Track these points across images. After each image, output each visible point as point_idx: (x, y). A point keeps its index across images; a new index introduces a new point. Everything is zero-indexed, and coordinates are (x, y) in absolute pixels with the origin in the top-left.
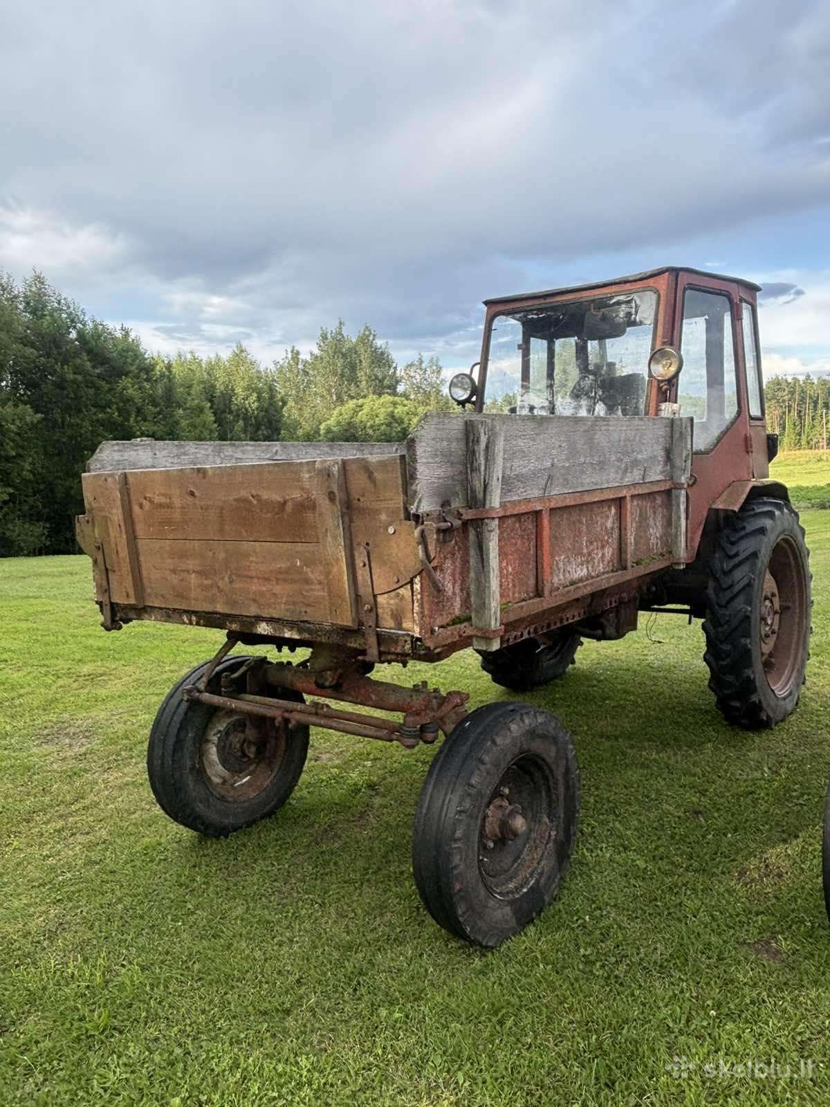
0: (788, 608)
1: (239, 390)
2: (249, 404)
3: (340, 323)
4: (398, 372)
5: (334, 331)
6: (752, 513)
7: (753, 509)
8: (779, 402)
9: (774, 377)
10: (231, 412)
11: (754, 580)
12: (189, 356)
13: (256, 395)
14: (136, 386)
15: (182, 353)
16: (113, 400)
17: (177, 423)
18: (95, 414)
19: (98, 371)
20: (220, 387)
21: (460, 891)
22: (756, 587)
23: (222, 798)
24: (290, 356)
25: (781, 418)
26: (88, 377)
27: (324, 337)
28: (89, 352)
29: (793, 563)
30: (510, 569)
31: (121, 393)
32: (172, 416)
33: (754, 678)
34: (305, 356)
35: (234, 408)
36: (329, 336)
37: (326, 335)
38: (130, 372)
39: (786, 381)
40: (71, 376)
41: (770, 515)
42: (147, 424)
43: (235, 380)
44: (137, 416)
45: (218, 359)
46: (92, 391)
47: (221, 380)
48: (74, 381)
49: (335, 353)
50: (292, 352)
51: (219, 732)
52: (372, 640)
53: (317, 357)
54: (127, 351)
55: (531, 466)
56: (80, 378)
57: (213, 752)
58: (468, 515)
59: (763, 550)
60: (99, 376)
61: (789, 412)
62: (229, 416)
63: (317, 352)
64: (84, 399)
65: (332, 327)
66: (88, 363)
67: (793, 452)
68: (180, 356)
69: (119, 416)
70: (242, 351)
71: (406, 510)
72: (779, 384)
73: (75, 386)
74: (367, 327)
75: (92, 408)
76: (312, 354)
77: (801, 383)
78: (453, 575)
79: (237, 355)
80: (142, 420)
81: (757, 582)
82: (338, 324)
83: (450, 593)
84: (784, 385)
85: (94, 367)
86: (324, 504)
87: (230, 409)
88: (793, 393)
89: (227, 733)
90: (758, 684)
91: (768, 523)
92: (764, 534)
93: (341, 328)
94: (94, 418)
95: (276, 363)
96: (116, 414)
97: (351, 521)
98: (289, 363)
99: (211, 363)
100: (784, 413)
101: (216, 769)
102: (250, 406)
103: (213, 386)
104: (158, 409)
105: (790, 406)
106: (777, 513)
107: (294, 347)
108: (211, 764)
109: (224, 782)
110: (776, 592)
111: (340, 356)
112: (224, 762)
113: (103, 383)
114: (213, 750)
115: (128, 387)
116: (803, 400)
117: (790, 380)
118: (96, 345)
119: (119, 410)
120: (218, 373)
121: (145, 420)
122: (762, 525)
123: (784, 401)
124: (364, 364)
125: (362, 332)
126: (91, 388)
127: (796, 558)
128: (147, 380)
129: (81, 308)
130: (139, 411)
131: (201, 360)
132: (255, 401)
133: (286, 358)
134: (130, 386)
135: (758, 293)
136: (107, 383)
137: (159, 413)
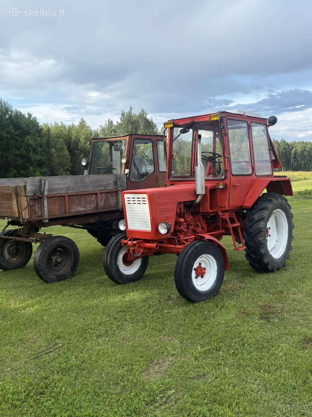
1: (82, 140)
2: (86, 146)
3: (131, 108)
4: (158, 131)
5: (128, 112)
10: (78, 150)
12: (60, 124)
13: (89, 142)
14: (33, 139)
15: (57, 123)
16: (23, 145)
17: (52, 155)
18: (15, 151)
19: (16, 133)
20: (73, 138)
21: (41, 269)
23: (8, 262)
24: (107, 123)
26: (12, 136)
27: (123, 114)
28: (14, 124)
30: (56, 207)
31: (27, 143)
32: (50, 152)
34: (115, 123)
35: (79, 148)
36: (125, 114)
37: (124, 114)
38: (31, 133)
40: (5, 135)
42: (37, 156)
43: (80, 135)
44: (33, 152)
45: (73, 126)
46: (14, 142)
47: (74, 135)
48: (6, 138)
49: (128, 122)
50: (109, 121)
51: (8, 247)
52: (21, 219)
53: (119, 124)
54: (30, 124)
55: (61, 187)
56: (9, 136)
57: (6, 252)
58: (41, 196)
60: (17, 135)
62: (77, 151)
63: (120, 122)
64: (11, 145)
65: (127, 110)
66: (12, 129)
68: (56, 124)
69: (26, 153)
70: (83, 122)
71: (25, 195)
73: (7, 140)
74: (143, 110)
75: (14, 149)
76: (117, 123)
78: (38, 207)
79: (81, 123)
80: (35, 154)
82: (130, 109)
83: (38, 211)
85: (16, 131)
86: (13, 193)
87: (78, 148)
89: (9, 247)
93: (131, 111)
94: (15, 153)
95: (101, 126)
96: (24, 151)
97: (18, 197)
98: (107, 126)
99: (70, 127)
101: (7, 255)
102: (87, 147)
103: (71, 138)
104: (43, 149)
107: (109, 119)
108: (6, 254)
109: (9, 259)
111: (130, 123)
112: (9, 254)
113: (19, 138)
114: (6, 251)
115: (30, 140)
118: (17, 122)
119: (25, 149)
120: (73, 132)
121: (37, 154)
124: (141, 127)
125: (140, 112)
126: (14, 140)
128: (39, 137)
129: (10, 105)
130: (34, 150)
131: (66, 126)
132: (89, 145)
133: (106, 124)
134: (30, 139)
136: (21, 137)
137: (43, 151)
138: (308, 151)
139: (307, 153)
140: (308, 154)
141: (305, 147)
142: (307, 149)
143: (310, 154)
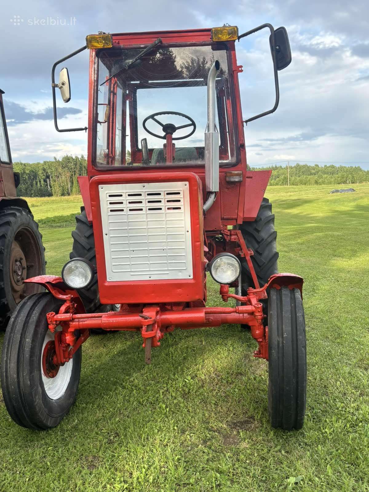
0: (32, 266)
6: (3, 214)
7: (4, 212)
8: (69, 169)
9: (66, 155)
11: (4, 250)
22: (5, 253)
25: (71, 177)
29: (32, 242)
33: (7, 303)
39: (72, 158)
41: (14, 215)
59: (9, 233)
61: (75, 174)
67: (77, 196)
72: (69, 159)
77: (80, 159)
81: (6, 250)
84: (71, 160)
88: (76, 164)
90: (10, 306)
91: (12, 219)
92: (9, 225)
100: (72, 175)
105: (75, 172)
106: (18, 214)
110: (23, 257)
116: (81, 168)
117: (74, 157)
122: (8, 220)
123: (71, 169)
127: (34, 239)
135: (3, 95)
138: (29, 174)
139: (27, 176)
140: (29, 178)
141: (24, 169)
142: (27, 172)
143: (31, 177)
